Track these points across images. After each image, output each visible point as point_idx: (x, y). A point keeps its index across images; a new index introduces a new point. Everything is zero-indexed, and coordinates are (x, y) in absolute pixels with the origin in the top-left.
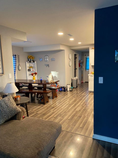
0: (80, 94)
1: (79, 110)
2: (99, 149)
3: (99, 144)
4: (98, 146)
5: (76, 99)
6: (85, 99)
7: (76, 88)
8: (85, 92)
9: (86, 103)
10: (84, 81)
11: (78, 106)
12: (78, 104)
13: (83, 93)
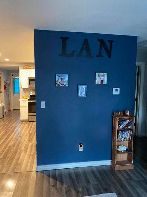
0: (10, 125)
1: (12, 145)
2: (44, 180)
3: (44, 175)
4: (43, 177)
5: (5, 132)
6: (17, 130)
7: (2, 118)
8: (16, 122)
9: (20, 135)
10: (12, 109)
11: (10, 140)
12: (9, 138)
13: (13, 123)
